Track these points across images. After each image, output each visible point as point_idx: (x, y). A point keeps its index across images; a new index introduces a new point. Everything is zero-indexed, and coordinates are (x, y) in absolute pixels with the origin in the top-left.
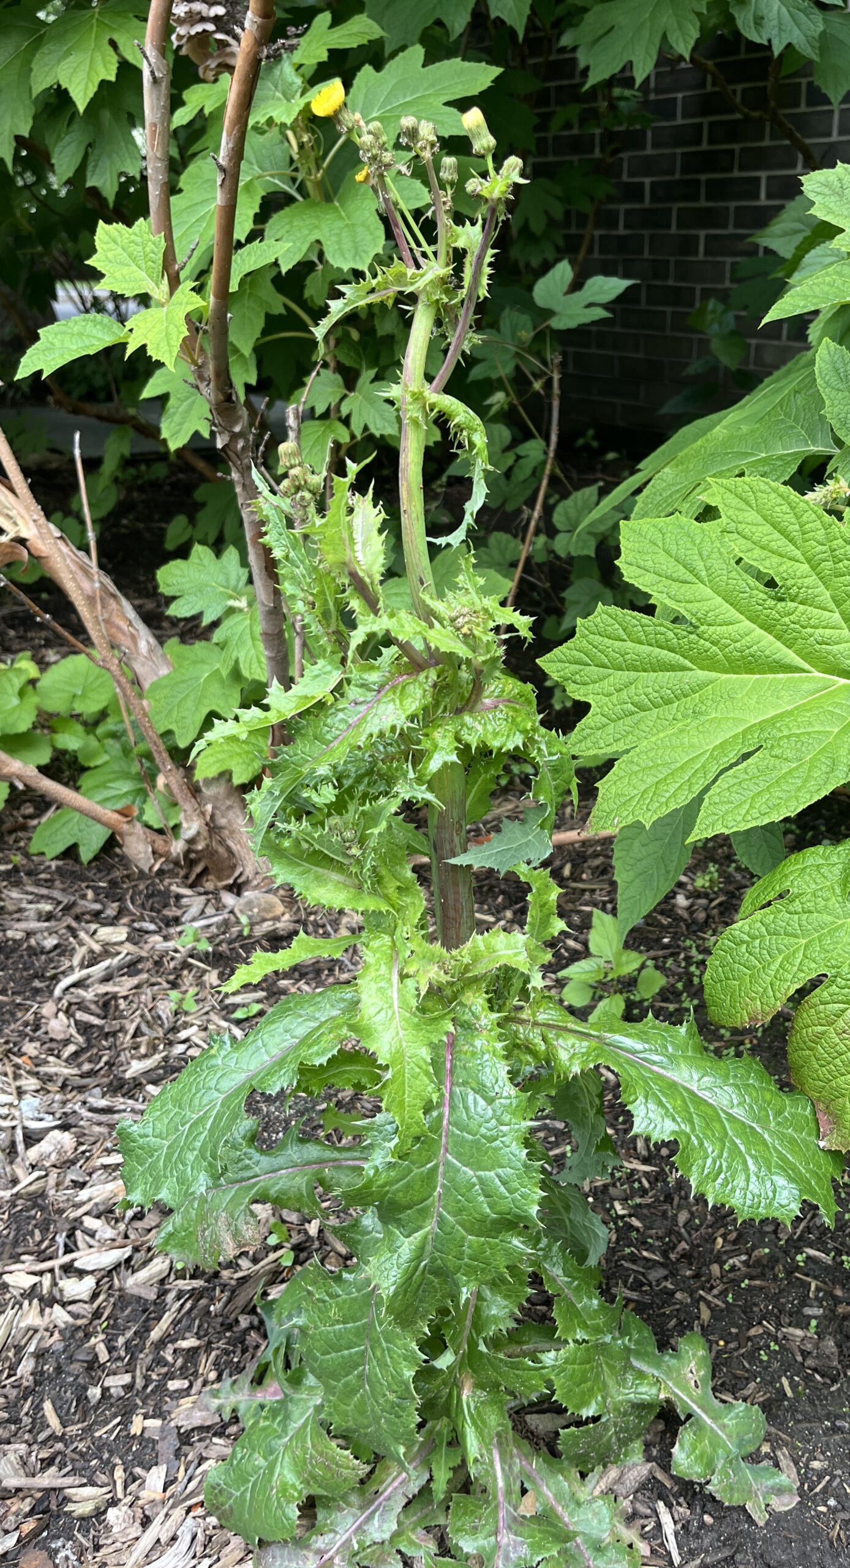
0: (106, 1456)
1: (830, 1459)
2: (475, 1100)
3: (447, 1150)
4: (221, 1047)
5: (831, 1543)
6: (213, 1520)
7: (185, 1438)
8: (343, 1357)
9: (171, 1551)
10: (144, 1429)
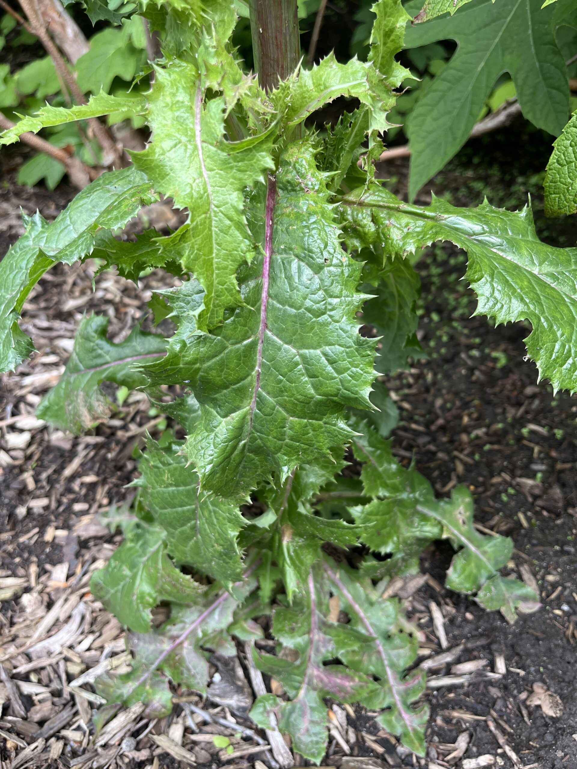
0: (26, 555)
1: (560, 574)
2: (299, 268)
3: (266, 326)
4: (32, 228)
5: (568, 641)
6: (98, 605)
7: (84, 544)
8: (177, 512)
9: (67, 627)
10: (54, 538)
